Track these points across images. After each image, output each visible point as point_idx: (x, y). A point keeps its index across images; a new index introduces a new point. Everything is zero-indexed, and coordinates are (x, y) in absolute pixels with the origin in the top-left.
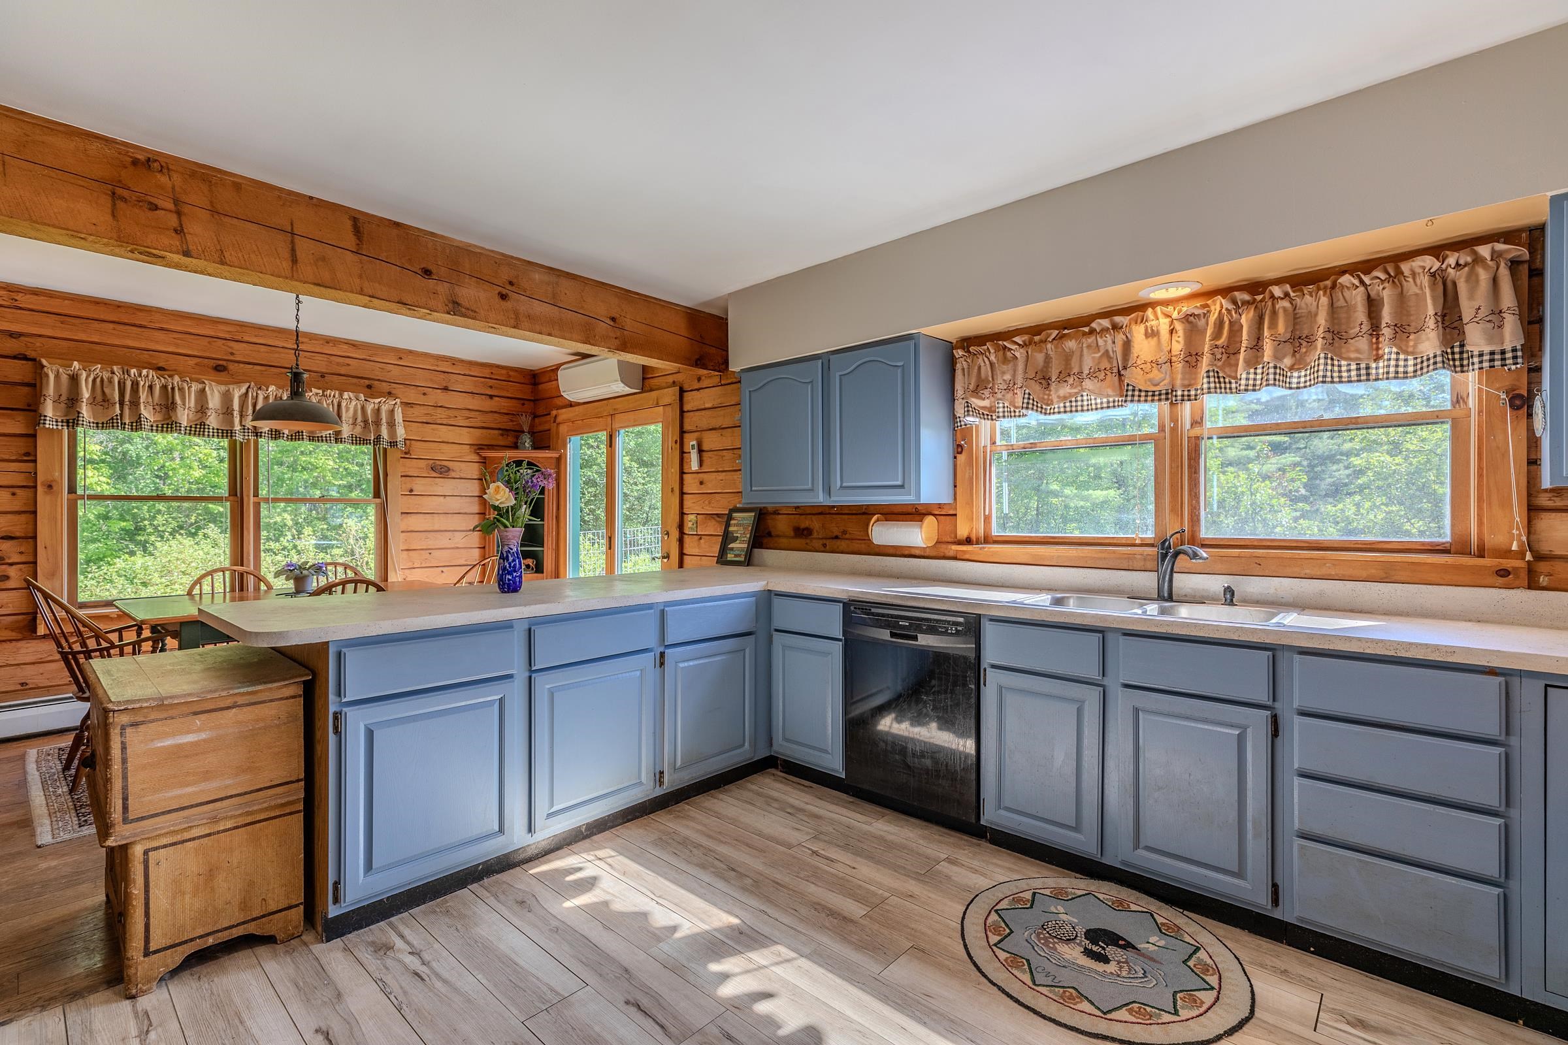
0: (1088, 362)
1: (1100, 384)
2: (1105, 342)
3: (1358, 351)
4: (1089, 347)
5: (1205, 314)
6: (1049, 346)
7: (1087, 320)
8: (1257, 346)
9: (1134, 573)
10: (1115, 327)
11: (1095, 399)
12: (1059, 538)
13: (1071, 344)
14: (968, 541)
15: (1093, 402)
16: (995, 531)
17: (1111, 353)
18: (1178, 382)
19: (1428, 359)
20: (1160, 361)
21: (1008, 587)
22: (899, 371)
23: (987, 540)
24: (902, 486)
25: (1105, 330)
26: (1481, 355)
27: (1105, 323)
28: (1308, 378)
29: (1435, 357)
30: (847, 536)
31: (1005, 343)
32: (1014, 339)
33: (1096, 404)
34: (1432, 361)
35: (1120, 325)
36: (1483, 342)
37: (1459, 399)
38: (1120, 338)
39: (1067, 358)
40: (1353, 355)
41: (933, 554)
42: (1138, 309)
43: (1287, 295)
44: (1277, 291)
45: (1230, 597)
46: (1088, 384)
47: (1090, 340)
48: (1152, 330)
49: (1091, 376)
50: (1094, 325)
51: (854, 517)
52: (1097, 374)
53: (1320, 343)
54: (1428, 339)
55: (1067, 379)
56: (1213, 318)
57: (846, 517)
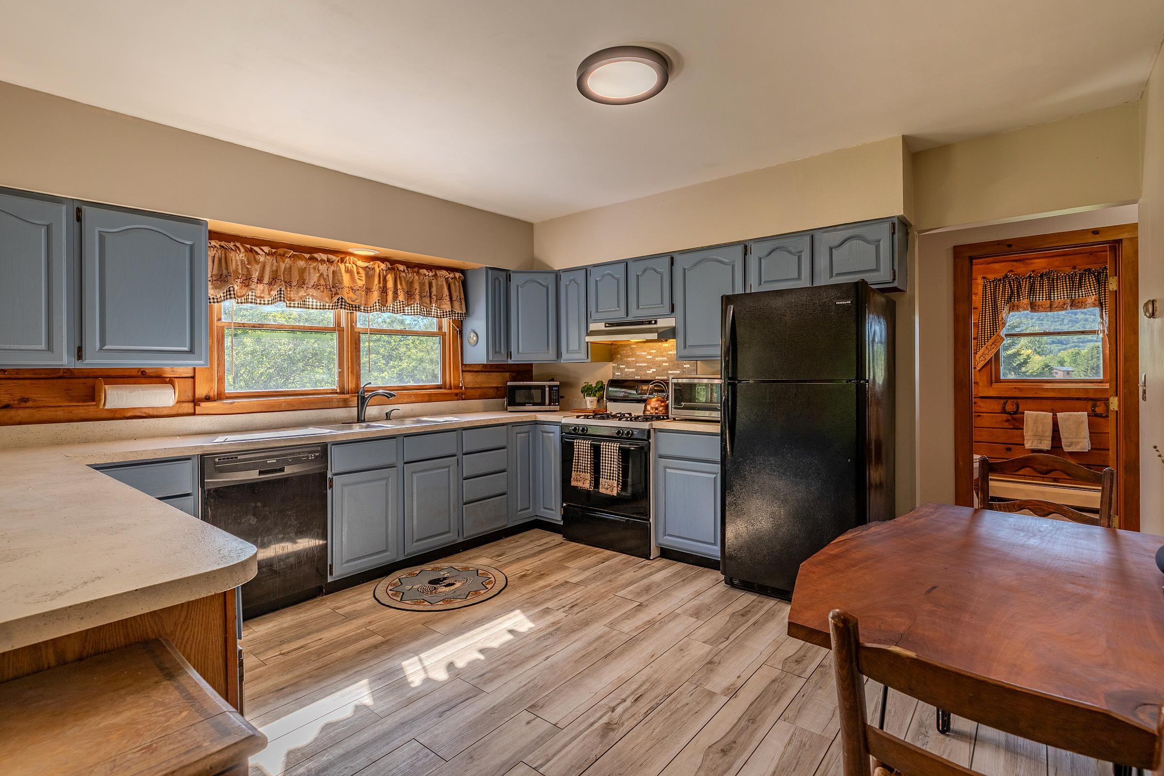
0: (314, 278)
1: (321, 293)
2: (323, 268)
3: (426, 303)
4: (314, 268)
5: (373, 269)
6: (288, 259)
7: (313, 250)
8: (395, 293)
9: (335, 409)
10: (330, 262)
11: (317, 302)
12: (280, 392)
13: (302, 263)
14: (208, 399)
15: (314, 304)
16: (229, 389)
17: (325, 276)
18: (363, 302)
19: (446, 312)
20: (355, 288)
21: (251, 430)
22: (187, 249)
23: (220, 396)
24: (191, 351)
25: (322, 261)
26: (458, 314)
27: (324, 257)
28: (410, 311)
29: (449, 312)
30: (29, 404)
31: (253, 247)
32: (262, 247)
33: (316, 305)
34: (448, 313)
35: (331, 260)
36: (459, 309)
37: (440, 328)
38: (332, 268)
39: (302, 271)
40: (425, 305)
41: (174, 412)
42: (342, 254)
43: (404, 271)
44: (402, 268)
45: (388, 417)
46: (312, 291)
47: (315, 264)
48: (348, 269)
49: (316, 286)
50: (316, 255)
51: (43, 381)
52: (319, 287)
53: (417, 297)
54: (446, 304)
55: (303, 286)
56: (377, 271)
57: (27, 382)
